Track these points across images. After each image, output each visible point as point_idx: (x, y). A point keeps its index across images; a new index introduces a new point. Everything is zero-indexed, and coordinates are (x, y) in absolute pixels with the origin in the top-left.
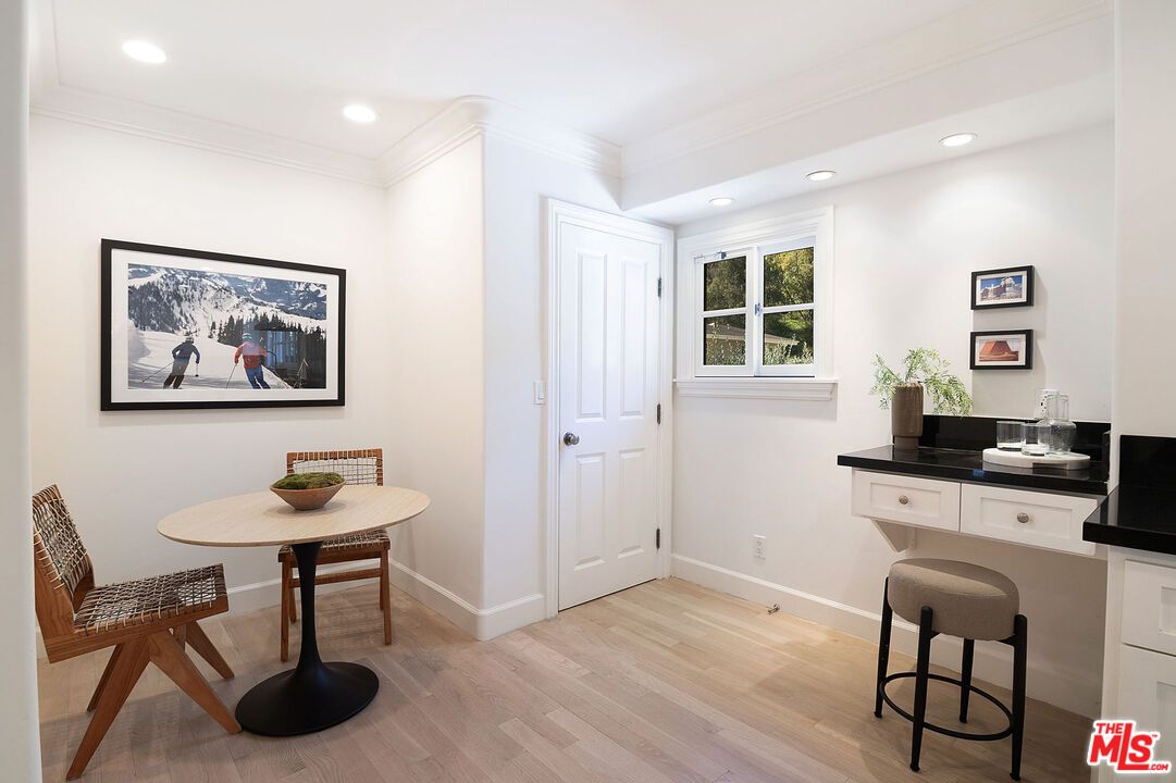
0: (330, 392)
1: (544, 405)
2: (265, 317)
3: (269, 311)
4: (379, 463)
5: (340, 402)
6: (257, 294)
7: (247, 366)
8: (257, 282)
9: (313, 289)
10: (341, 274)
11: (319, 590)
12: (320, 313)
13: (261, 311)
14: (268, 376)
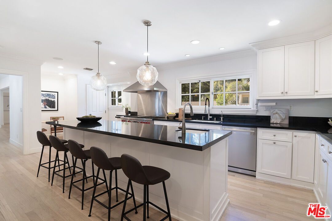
0: (56, 109)
1: (86, 110)
2: (46, 99)
3: (47, 98)
4: (64, 118)
5: (58, 110)
6: (46, 96)
7: (44, 106)
8: (45, 94)
9: (53, 95)
10: (58, 92)
11: (57, 133)
12: (54, 98)
13: (46, 98)
14: (47, 107)
